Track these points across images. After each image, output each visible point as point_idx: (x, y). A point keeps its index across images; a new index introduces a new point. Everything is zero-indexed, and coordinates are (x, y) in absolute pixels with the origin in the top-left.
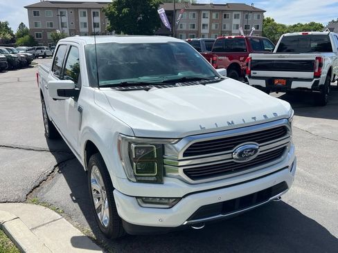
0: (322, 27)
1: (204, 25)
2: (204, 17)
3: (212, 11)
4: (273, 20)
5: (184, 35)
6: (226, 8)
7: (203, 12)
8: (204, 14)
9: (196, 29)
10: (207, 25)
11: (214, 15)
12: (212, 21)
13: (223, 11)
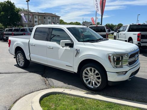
0: (80, 24)
1: (35, 21)
2: (35, 18)
3: (39, 16)
4: (63, 20)
5: (27, 26)
6: (44, 15)
7: (35, 16)
8: (35, 17)
9: (32, 23)
10: (37, 21)
11: (40, 17)
12: (39, 20)
13: (43, 16)
